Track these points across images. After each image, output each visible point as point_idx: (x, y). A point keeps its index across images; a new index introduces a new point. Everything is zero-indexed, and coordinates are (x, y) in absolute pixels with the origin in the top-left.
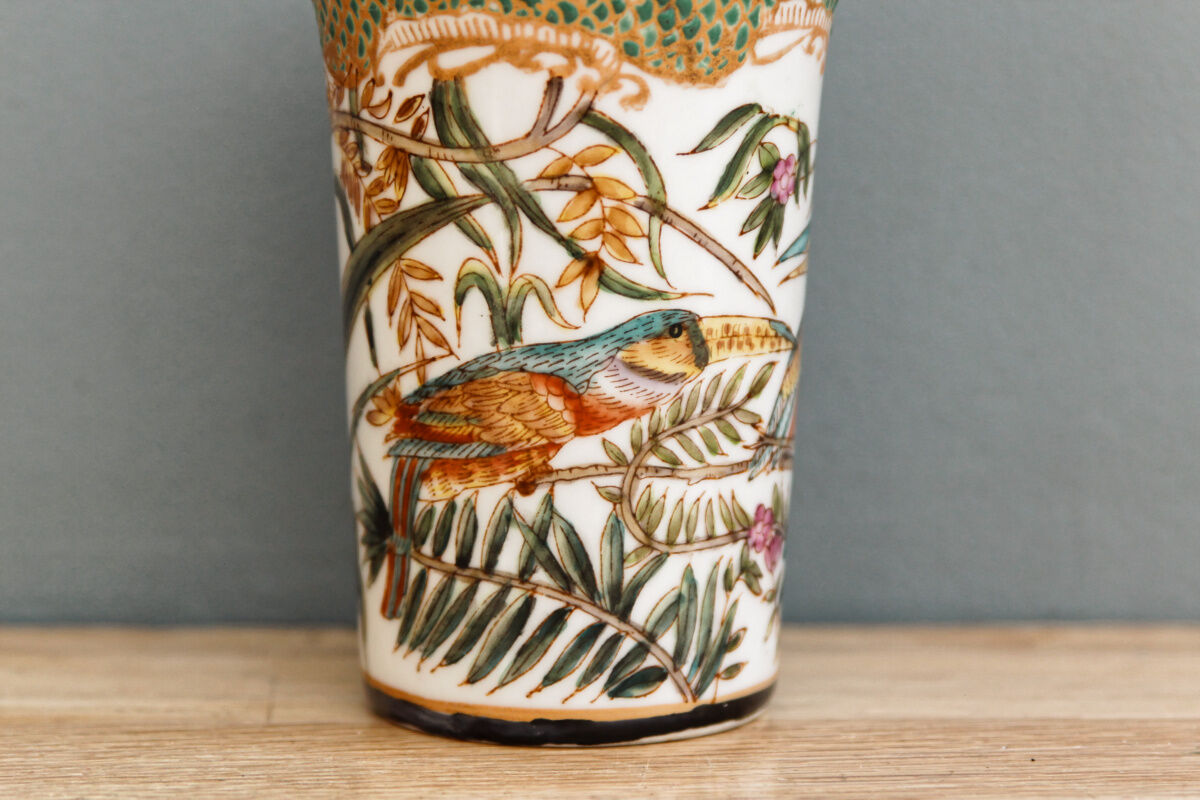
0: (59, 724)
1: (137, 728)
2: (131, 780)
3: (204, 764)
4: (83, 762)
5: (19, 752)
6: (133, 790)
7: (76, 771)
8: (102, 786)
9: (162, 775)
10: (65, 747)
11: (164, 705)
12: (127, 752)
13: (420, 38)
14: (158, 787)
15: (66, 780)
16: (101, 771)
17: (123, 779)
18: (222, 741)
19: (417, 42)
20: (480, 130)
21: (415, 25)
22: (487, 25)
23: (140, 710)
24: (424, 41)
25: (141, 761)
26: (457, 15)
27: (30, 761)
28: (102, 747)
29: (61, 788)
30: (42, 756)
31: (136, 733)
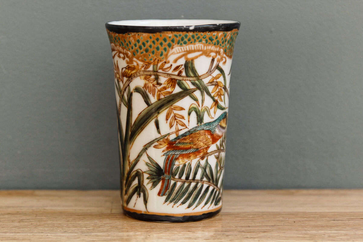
0: (61, 213)
1: (79, 214)
2: (78, 227)
3: (96, 223)
4: (67, 223)
5: (51, 220)
6: (78, 229)
7: (65, 225)
8: (71, 229)
9: (86, 226)
10: (62, 219)
11: (86, 209)
12: (77, 220)
13: (183, 50)
14: (84, 229)
15: (62, 227)
16: (71, 225)
17: (76, 227)
18: (100, 217)
19: (182, 52)
20: (197, 72)
21: (182, 48)
22: (201, 46)
23: (80, 210)
24: (184, 51)
25: (80, 222)
26: (195, 44)
27: (54, 222)
28: (71, 219)
29: (61, 229)
30: (56, 221)
31: (79, 215)
